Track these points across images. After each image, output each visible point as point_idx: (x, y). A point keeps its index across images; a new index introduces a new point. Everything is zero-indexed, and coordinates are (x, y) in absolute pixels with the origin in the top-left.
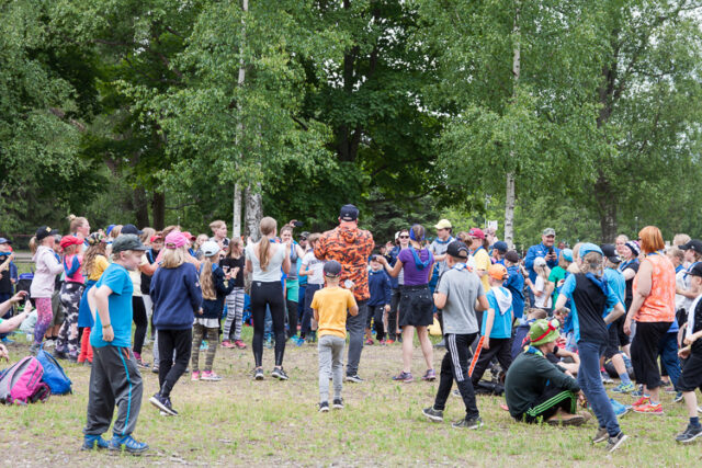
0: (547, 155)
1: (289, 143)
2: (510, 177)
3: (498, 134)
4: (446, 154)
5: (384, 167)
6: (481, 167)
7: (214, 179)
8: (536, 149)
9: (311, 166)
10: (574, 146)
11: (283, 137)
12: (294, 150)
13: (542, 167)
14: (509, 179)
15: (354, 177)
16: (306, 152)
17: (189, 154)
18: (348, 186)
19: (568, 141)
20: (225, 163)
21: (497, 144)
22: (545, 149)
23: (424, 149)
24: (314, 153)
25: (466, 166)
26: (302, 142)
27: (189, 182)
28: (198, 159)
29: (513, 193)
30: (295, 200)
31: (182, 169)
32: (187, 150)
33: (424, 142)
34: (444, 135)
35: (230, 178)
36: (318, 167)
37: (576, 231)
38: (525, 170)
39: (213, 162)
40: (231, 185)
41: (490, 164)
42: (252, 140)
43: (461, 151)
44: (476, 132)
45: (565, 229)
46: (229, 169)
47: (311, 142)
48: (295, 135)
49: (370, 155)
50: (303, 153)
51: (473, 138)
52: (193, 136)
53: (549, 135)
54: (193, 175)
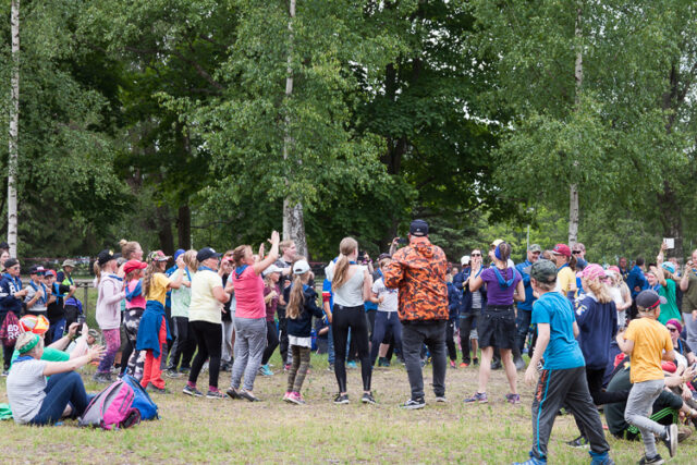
0: (614, 163)
1: (342, 157)
2: (573, 188)
3: (563, 143)
4: (506, 165)
5: (430, 180)
6: (542, 179)
7: (263, 195)
8: (601, 159)
9: (365, 181)
10: (641, 155)
11: (336, 150)
12: (347, 165)
13: (608, 177)
14: (573, 191)
15: (400, 191)
16: (361, 166)
17: (234, 169)
18: (393, 201)
19: (636, 149)
20: (274, 179)
21: (562, 154)
22: (610, 159)
23: (474, 158)
24: (369, 166)
25: (527, 177)
26: (356, 155)
27: (236, 200)
28: (244, 175)
29: (577, 207)
30: (338, 216)
31: (227, 185)
32: (233, 165)
33: (473, 152)
34: (502, 144)
35: (280, 194)
36: (372, 181)
37: (631, 245)
38: (590, 180)
39: (260, 178)
40: (280, 201)
41: (554, 176)
42: (302, 153)
43: (522, 162)
44: (538, 141)
45: (619, 244)
46: (279, 184)
47: (364, 155)
48: (348, 148)
49: (413, 166)
50: (357, 166)
51: (535, 148)
52: (239, 150)
53: (616, 144)
54: (240, 192)
